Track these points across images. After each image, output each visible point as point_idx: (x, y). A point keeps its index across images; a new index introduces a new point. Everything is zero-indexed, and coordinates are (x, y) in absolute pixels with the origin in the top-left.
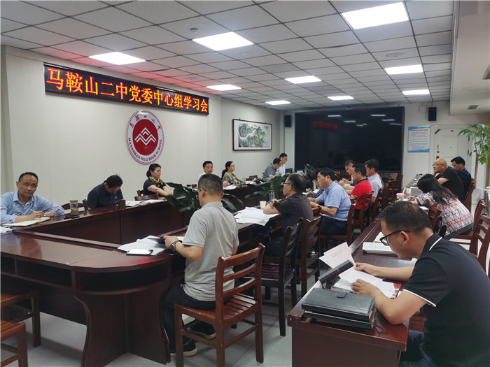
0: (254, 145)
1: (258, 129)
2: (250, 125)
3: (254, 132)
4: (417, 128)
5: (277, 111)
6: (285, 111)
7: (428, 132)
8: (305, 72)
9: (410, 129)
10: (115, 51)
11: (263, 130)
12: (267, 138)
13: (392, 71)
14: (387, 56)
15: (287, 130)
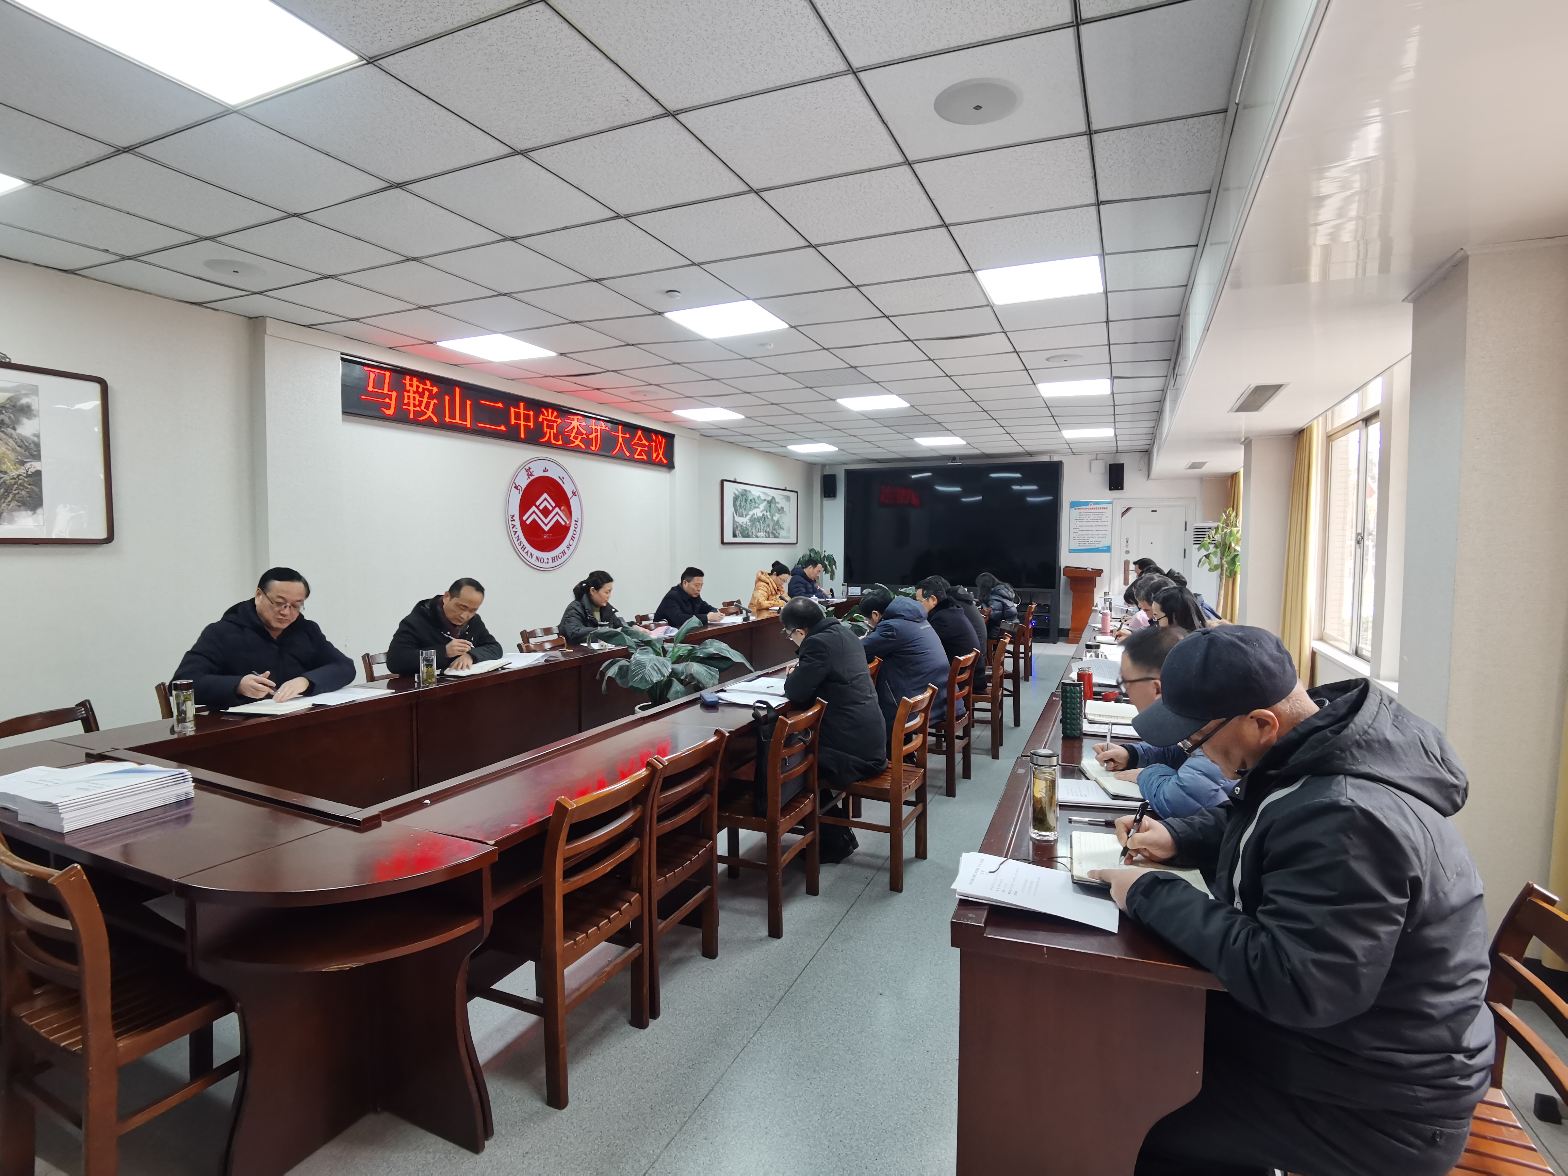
0: (762, 534)
1: (770, 502)
2: (755, 492)
3: (762, 507)
4: (1087, 504)
5: (810, 466)
6: (823, 466)
7: (1108, 512)
8: (879, 386)
9: (1074, 505)
10: (495, 332)
11: (781, 502)
12: (788, 520)
13: (1049, 390)
14: (1047, 359)
15: (828, 502)
